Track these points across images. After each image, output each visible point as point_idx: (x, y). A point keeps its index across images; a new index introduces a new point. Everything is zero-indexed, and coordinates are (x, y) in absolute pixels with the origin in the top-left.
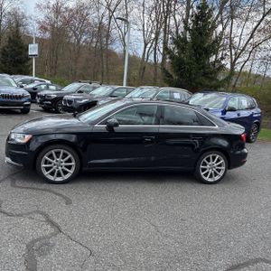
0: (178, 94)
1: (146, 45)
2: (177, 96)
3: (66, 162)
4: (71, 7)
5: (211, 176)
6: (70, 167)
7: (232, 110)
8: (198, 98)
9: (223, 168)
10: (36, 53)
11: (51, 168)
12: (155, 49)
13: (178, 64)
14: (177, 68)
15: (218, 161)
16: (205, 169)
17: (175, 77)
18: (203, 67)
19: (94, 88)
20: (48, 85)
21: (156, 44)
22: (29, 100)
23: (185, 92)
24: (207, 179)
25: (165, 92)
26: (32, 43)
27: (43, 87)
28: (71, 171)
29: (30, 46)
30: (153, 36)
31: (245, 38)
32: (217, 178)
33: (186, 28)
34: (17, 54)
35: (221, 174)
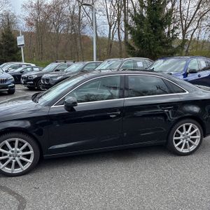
0: (141, 63)
1: (110, 26)
2: (140, 64)
3: (24, 151)
4: (49, 4)
5: (186, 147)
6: (28, 157)
7: (193, 72)
8: (159, 64)
9: (198, 137)
10: (23, 43)
11: (7, 159)
12: (118, 28)
13: (138, 38)
14: (138, 41)
15: (192, 129)
16: (179, 140)
17: (137, 49)
18: (160, 38)
19: (69, 66)
20: (32, 68)
21: (119, 24)
22: (13, 82)
23: (147, 60)
24: (182, 150)
25: (129, 62)
26: (19, 35)
27: (29, 69)
28: (30, 161)
29: (18, 38)
30: (116, 18)
31: (192, 10)
32: (192, 148)
33: (142, 6)
34: (10, 46)
35: (197, 143)
